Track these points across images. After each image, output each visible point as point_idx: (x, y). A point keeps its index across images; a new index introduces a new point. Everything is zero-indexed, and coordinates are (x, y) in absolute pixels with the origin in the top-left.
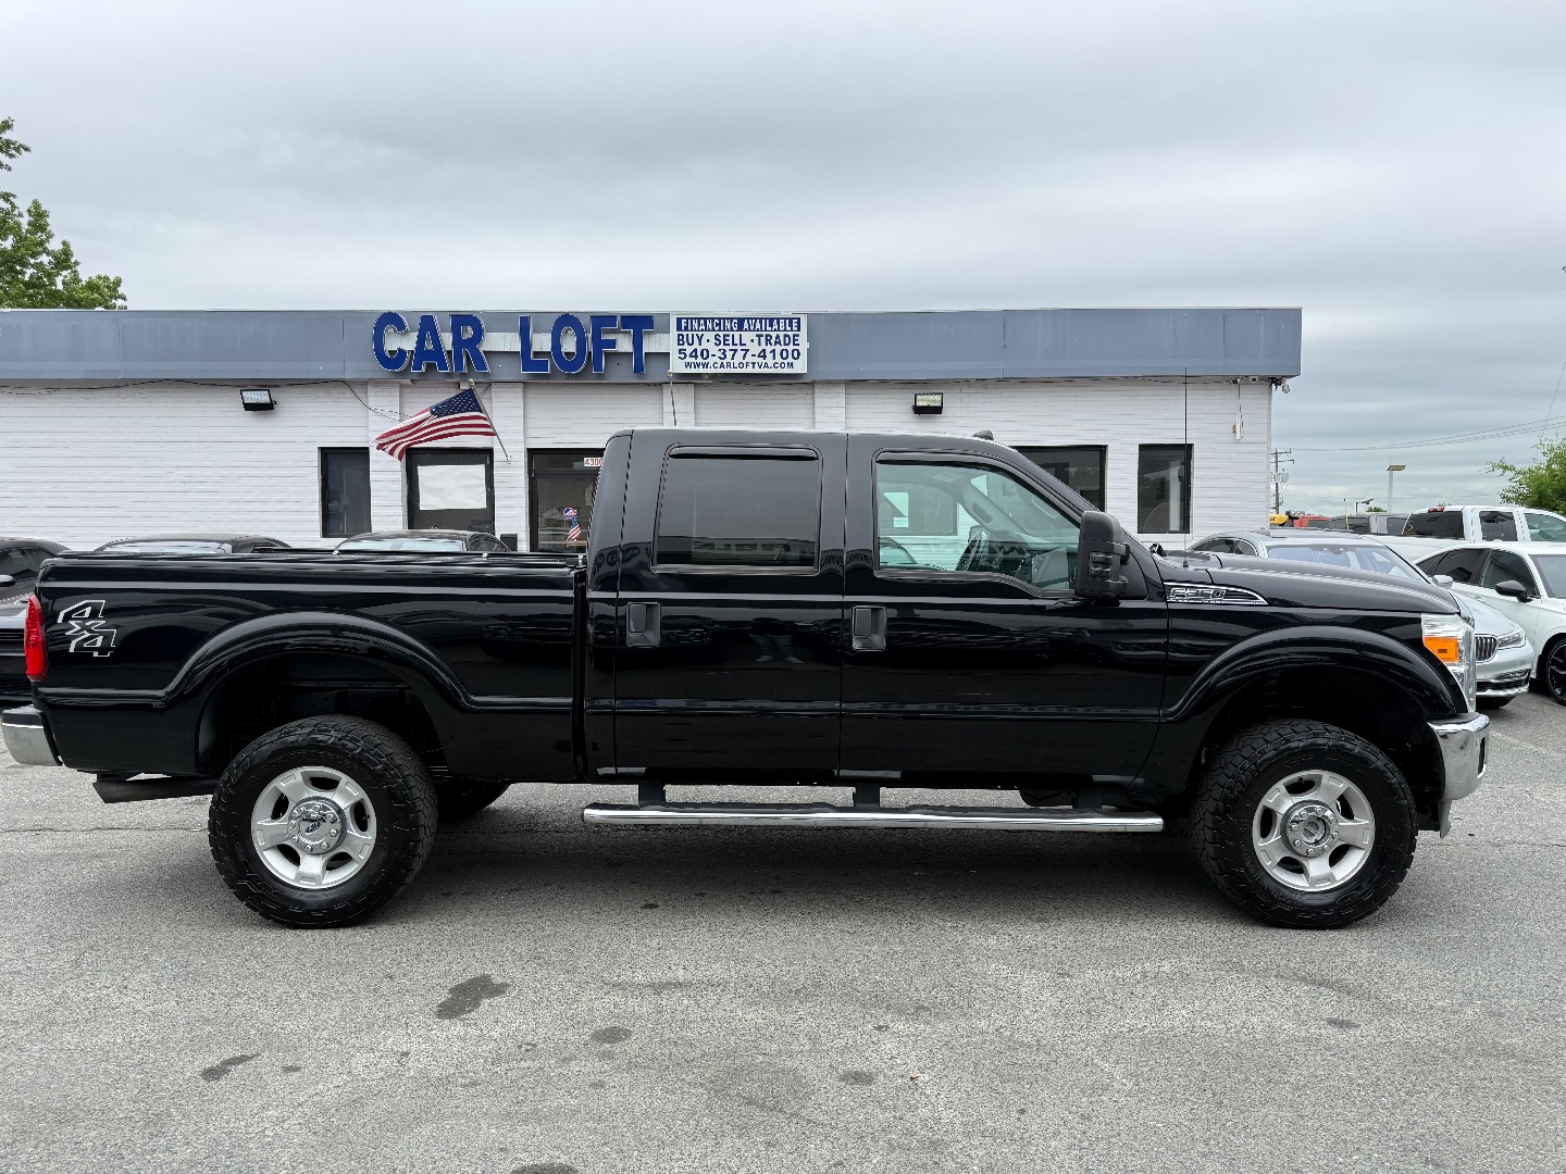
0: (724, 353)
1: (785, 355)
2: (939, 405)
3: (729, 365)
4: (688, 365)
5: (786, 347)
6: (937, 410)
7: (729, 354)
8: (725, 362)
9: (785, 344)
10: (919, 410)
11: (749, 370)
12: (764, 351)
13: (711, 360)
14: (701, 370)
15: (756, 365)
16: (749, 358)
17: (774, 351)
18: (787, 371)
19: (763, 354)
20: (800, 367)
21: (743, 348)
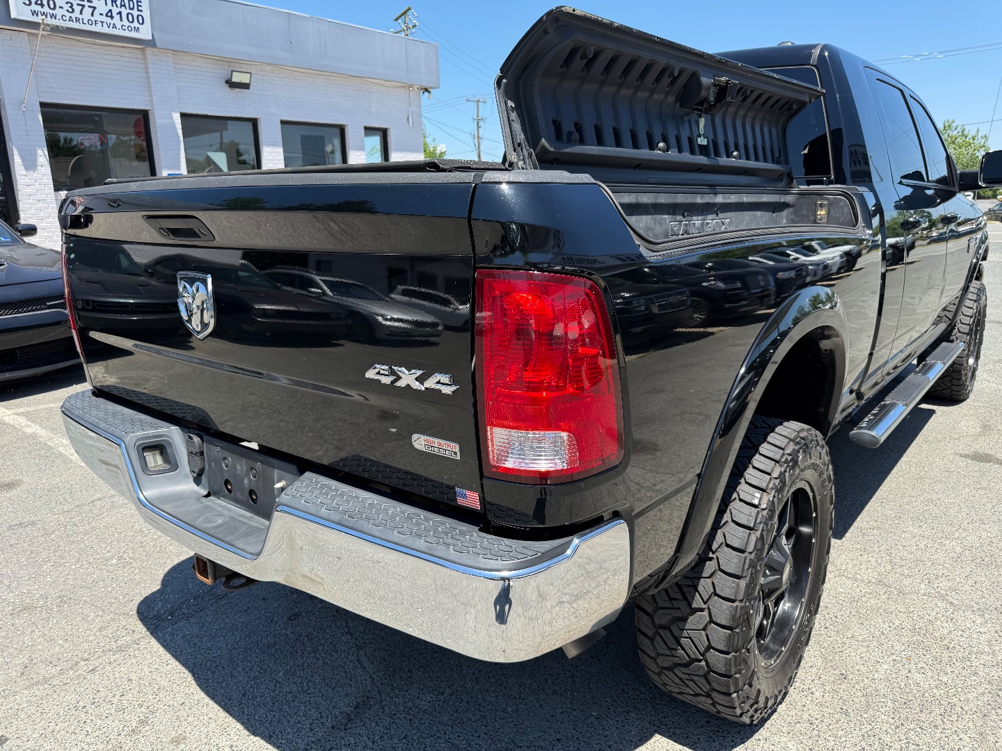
0: (71, 7)
1: (131, 20)
2: (247, 81)
3: (77, 20)
4: (34, 13)
5: (131, 11)
6: (246, 86)
7: (77, 9)
8: (73, 16)
9: (130, 8)
10: (232, 85)
11: (98, 28)
12: (110, 11)
13: (58, 12)
14: (49, 21)
15: (105, 24)
16: (97, 17)
17: (120, 13)
18: (133, 35)
19: (110, 14)
20: (145, 33)
21: (90, 4)
